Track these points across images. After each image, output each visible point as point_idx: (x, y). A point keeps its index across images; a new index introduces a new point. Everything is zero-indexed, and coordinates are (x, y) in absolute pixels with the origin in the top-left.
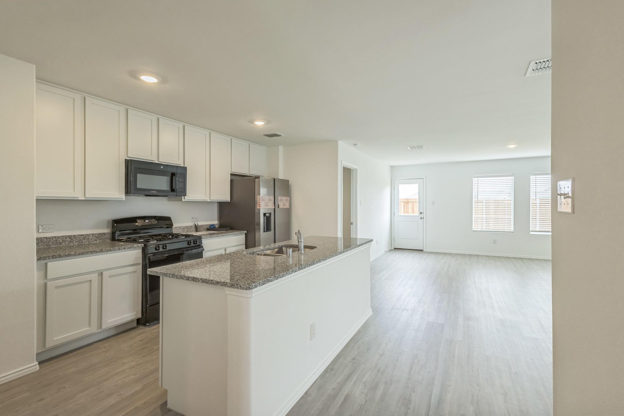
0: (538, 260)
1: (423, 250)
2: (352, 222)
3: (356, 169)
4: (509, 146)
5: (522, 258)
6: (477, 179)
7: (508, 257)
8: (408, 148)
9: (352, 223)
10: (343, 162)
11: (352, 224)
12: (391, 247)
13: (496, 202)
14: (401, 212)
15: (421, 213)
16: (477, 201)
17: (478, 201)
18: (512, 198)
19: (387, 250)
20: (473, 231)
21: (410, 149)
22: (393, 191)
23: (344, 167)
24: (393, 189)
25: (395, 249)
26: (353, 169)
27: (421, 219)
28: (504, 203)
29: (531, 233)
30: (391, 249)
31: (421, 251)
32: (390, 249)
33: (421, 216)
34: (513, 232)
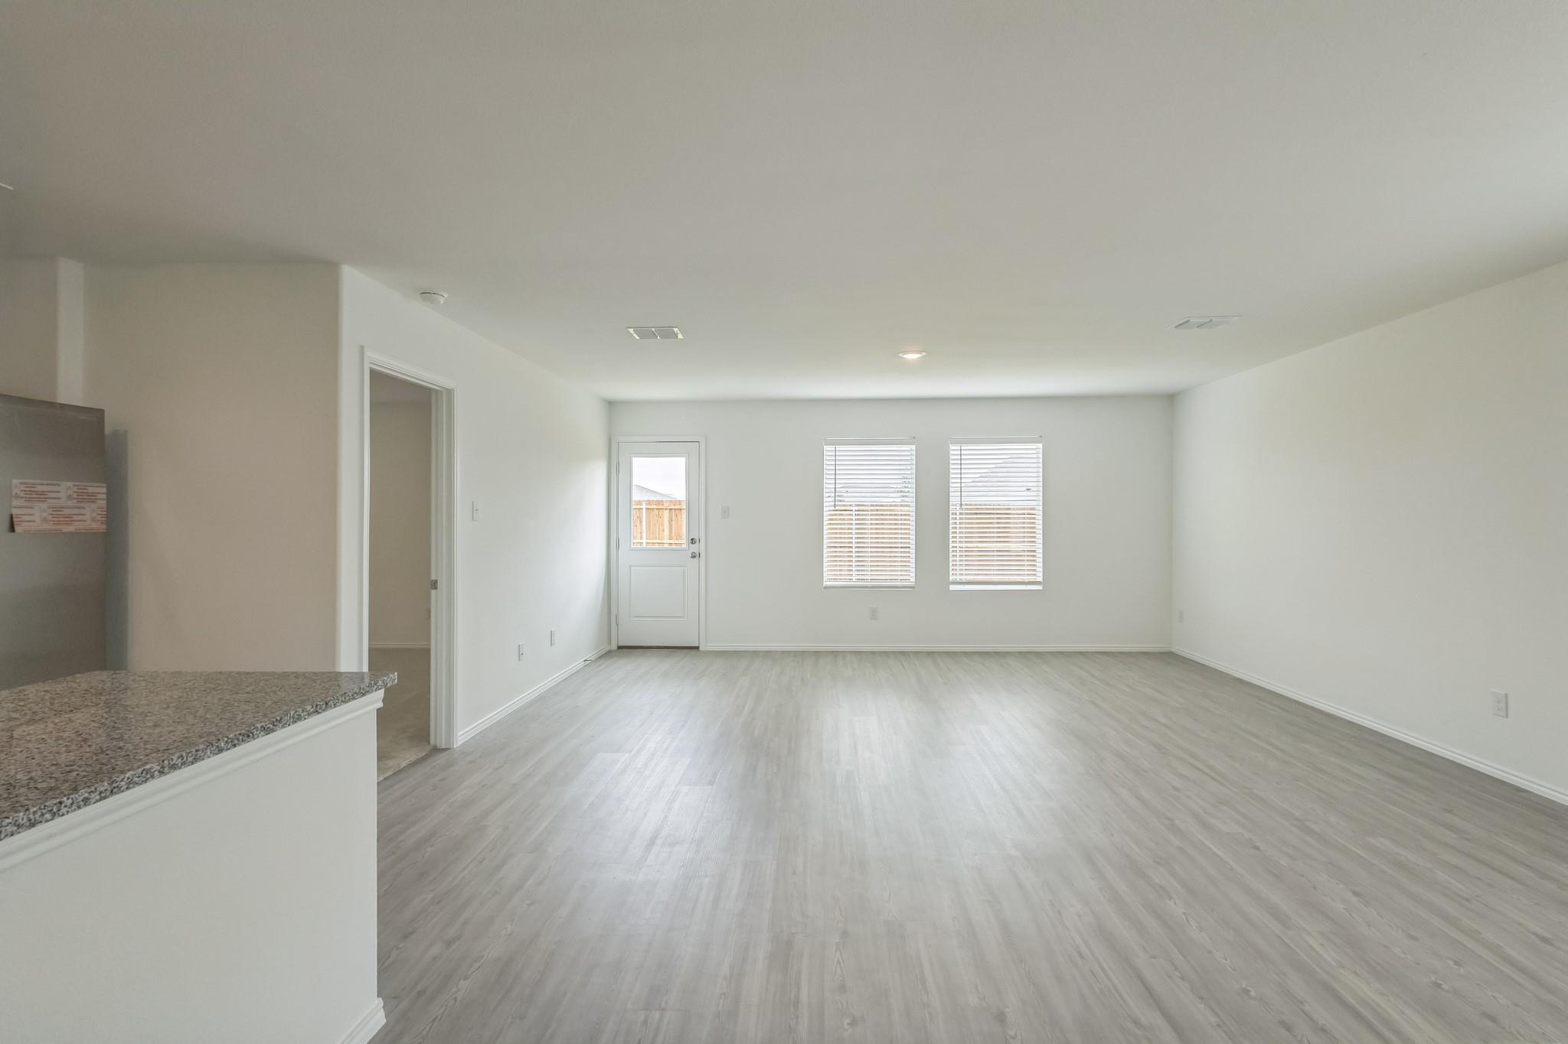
0: (966, 654)
1: (697, 648)
2: (433, 578)
3: (450, 392)
4: (905, 356)
5: (932, 653)
6: (832, 448)
7: (903, 653)
8: (631, 330)
9: (434, 585)
10: (368, 353)
11: (436, 588)
12: (610, 643)
13: (877, 510)
14: (639, 537)
15: (693, 541)
16: (833, 508)
17: (837, 508)
18: (911, 500)
19: (591, 655)
20: (825, 588)
21: (637, 338)
22: (614, 475)
23: (373, 372)
24: (614, 470)
25: (620, 648)
26: (437, 391)
27: (693, 557)
28: (893, 513)
29: (952, 587)
30: (609, 648)
31: (693, 652)
32: (604, 651)
33: (694, 548)
34: (913, 587)
